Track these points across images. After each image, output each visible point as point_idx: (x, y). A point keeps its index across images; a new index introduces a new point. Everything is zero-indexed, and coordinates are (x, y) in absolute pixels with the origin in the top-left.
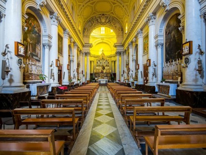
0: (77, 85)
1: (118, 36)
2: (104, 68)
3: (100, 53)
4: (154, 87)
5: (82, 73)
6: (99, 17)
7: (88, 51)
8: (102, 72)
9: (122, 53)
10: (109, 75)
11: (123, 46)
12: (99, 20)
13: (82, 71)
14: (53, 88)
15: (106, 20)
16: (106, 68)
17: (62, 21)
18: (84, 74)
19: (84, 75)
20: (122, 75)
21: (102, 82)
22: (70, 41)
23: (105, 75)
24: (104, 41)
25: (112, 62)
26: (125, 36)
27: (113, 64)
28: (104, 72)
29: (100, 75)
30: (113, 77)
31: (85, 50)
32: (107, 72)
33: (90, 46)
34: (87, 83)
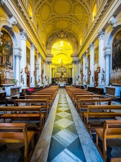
0: (42, 87)
1: (74, 48)
2: (62, 74)
3: (59, 62)
4: (103, 89)
5: (46, 78)
6: (59, 33)
7: (50, 60)
8: (61, 77)
9: (77, 62)
10: (67, 80)
11: (78, 56)
12: (59, 36)
13: (46, 76)
14: (23, 90)
15: (64, 35)
16: (64, 74)
17: (29, 36)
19: (47, 80)
20: (77, 79)
21: (61, 85)
22: (36, 53)
23: (64, 80)
24: (63, 52)
25: (69, 69)
26: (80, 48)
27: (70, 71)
29: (60, 79)
30: (70, 81)
31: (47, 59)
32: (66, 77)
33: (52, 56)
34: (49, 86)
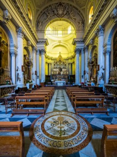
1: (78, 31)
2: (61, 70)
5: (36, 74)
6: (56, 8)
7: (43, 48)
8: (59, 74)
9: (82, 51)
10: (67, 77)
11: (84, 41)
12: (56, 12)
13: (36, 72)
15: (64, 11)
16: (63, 70)
18: (38, 75)
19: (38, 77)
20: (83, 76)
21: (59, 85)
23: (62, 77)
25: (69, 64)
26: (87, 29)
27: (70, 66)
28: (61, 74)
29: (58, 77)
30: (71, 78)
31: (39, 47)
32: (65, 74)
33: (45, 42)
34: (40, 86)
